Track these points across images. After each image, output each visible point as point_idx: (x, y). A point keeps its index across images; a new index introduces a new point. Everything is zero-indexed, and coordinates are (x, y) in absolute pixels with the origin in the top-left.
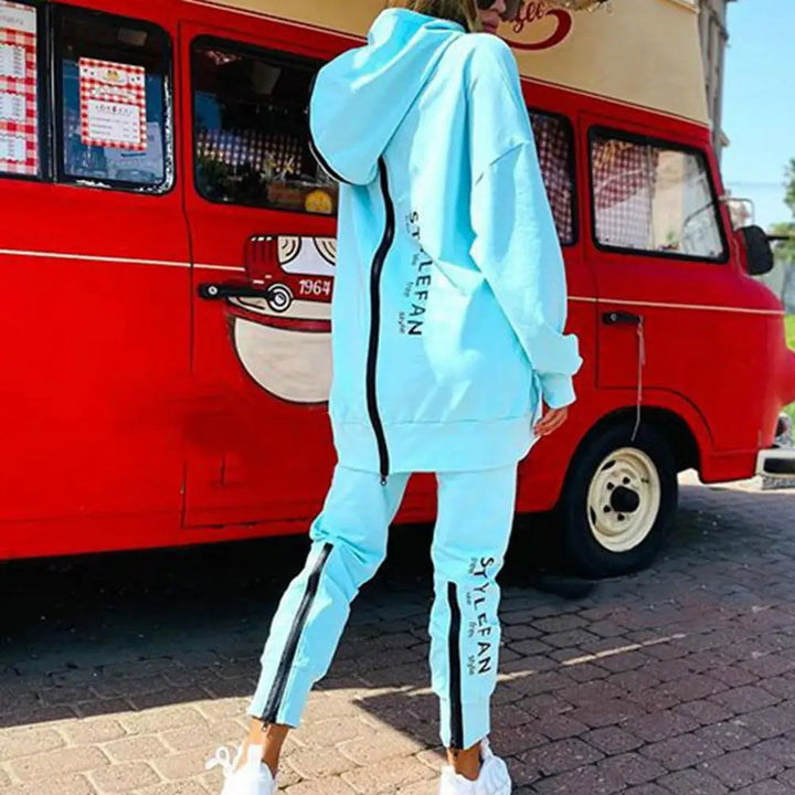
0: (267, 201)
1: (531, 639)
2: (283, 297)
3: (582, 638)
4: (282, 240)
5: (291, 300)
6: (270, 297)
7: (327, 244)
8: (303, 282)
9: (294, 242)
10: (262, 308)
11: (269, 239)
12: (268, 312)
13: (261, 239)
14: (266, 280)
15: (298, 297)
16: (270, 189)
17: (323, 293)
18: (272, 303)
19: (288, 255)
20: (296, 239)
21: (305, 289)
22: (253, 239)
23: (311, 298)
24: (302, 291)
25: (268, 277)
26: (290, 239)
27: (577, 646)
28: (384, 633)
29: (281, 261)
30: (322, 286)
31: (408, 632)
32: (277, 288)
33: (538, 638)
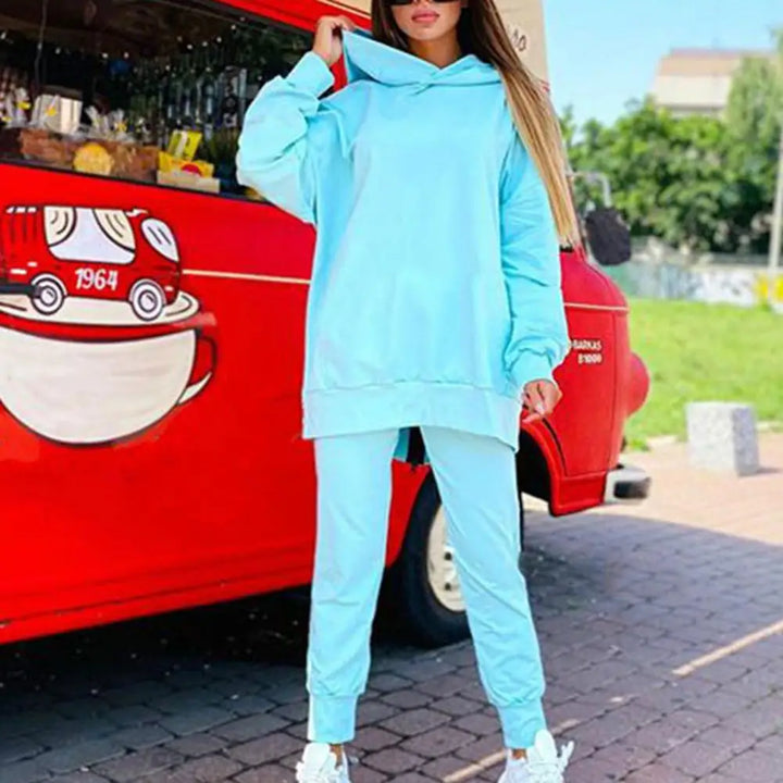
0: (22, 157)
1: (387, 747)
2: (53, 293)
3: (455, 740)
4: (50, 212)
5: (64, 297)
6: (33, 294)
7: (112, 219)
8: (81, 273)
9: (66, 215)
10: (23, 309)
11: (32, 210)
12: (31, 314)
13: (21, 210)
14: (29, 269)
15: (74, 292)
16: (25, 139)
17: (108, 287)
18: (37, 302)
19: (59, 233)
20: (70, 210)
21: (85, 282)
22: (11, 210)
23: (93, 294)
24: (79, 285)
25: (33, 264)
26: (62, 210)
27: (453, 753)
28: (188, 758)
29: (50, 241)
30: (106, 276)
31: (219, 753)
32: (44, 281)
33: (396, 746)
